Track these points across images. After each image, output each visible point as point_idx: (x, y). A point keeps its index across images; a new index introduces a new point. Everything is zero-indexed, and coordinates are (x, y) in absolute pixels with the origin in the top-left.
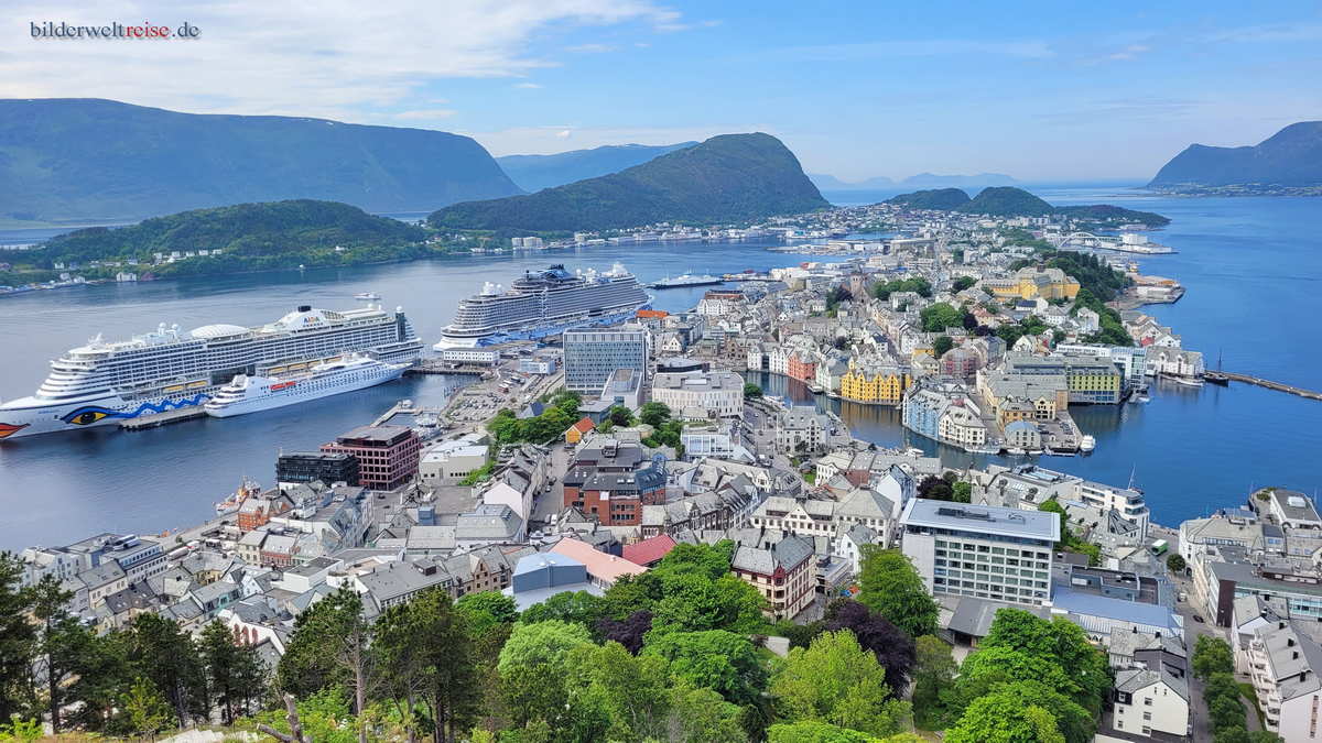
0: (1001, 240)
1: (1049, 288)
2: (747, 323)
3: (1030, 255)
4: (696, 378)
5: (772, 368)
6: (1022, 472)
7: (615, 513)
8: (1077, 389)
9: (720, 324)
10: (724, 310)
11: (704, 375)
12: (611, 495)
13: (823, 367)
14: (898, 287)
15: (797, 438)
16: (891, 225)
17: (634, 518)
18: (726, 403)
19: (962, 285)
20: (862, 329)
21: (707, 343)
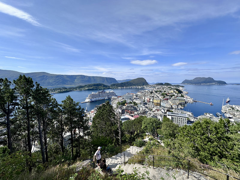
0: (167, 88)
1: (175, 92)
4: (138, 100)
5: (145, 99)
8: (180, 102)
9: (140, 95)
12: (131, 111)
13: (151, 99)
14: (158, 91)
15: (150, 106)
17: (134, 113)
19: (165, 91)
20: (155, 95)
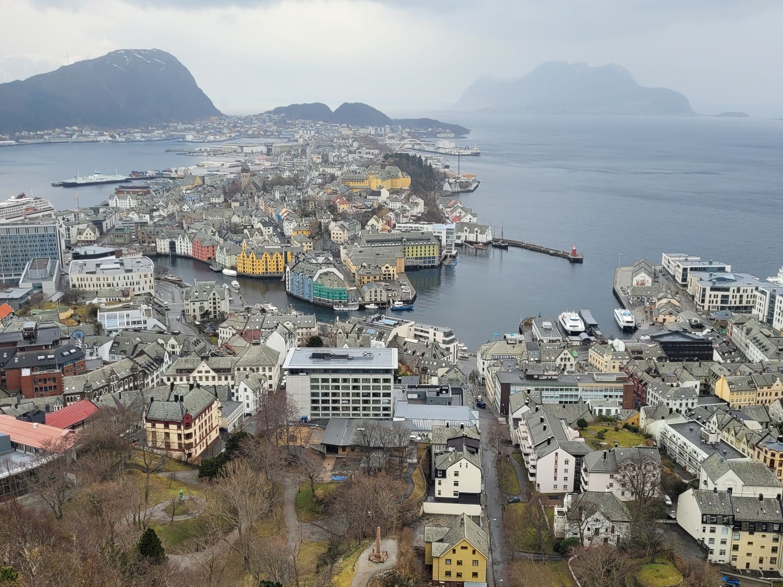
0: (356, 145)
1: (390, 180)
2: (155, 214)
3: (376, 156)
5: (178, 251)
6: (373, 320)
7: (37, 386)
8: (410, 256)
9: (130, 215)
10: (134, 203)
11: (117, 260)
12: (32, 371)
13: (221, 248)
15: (201, 308)
16: (272, 132)
17: (56, 388)
18: (138, 283)
20: (251, 216)
21: (119, 232)
